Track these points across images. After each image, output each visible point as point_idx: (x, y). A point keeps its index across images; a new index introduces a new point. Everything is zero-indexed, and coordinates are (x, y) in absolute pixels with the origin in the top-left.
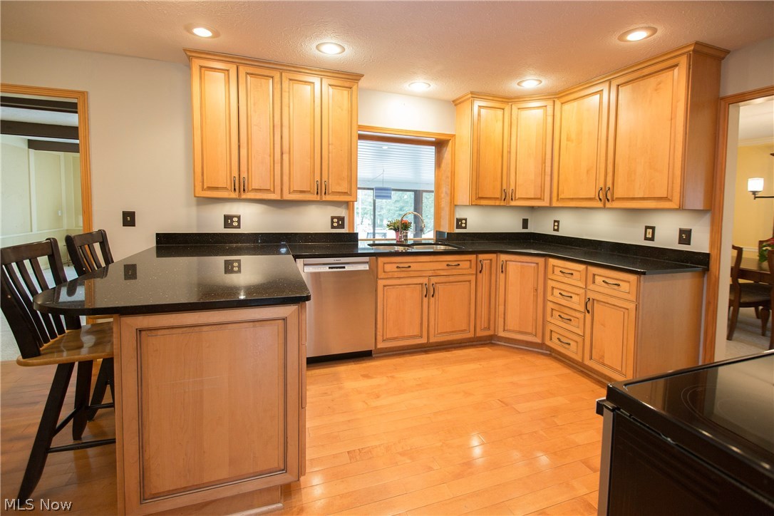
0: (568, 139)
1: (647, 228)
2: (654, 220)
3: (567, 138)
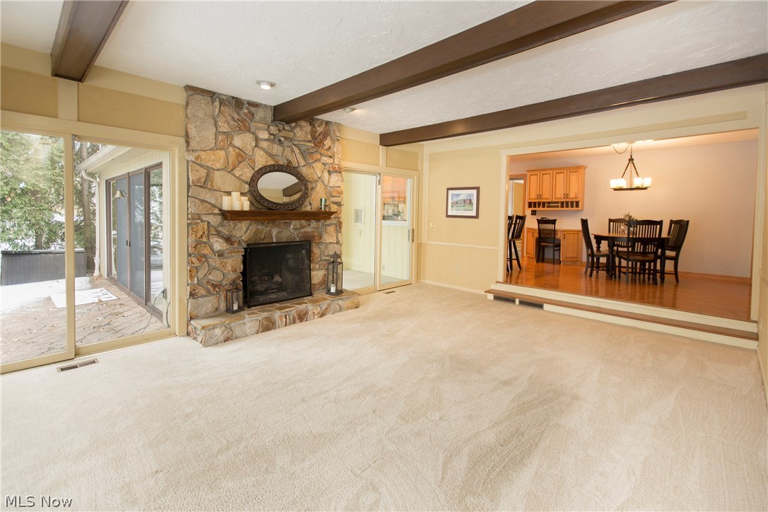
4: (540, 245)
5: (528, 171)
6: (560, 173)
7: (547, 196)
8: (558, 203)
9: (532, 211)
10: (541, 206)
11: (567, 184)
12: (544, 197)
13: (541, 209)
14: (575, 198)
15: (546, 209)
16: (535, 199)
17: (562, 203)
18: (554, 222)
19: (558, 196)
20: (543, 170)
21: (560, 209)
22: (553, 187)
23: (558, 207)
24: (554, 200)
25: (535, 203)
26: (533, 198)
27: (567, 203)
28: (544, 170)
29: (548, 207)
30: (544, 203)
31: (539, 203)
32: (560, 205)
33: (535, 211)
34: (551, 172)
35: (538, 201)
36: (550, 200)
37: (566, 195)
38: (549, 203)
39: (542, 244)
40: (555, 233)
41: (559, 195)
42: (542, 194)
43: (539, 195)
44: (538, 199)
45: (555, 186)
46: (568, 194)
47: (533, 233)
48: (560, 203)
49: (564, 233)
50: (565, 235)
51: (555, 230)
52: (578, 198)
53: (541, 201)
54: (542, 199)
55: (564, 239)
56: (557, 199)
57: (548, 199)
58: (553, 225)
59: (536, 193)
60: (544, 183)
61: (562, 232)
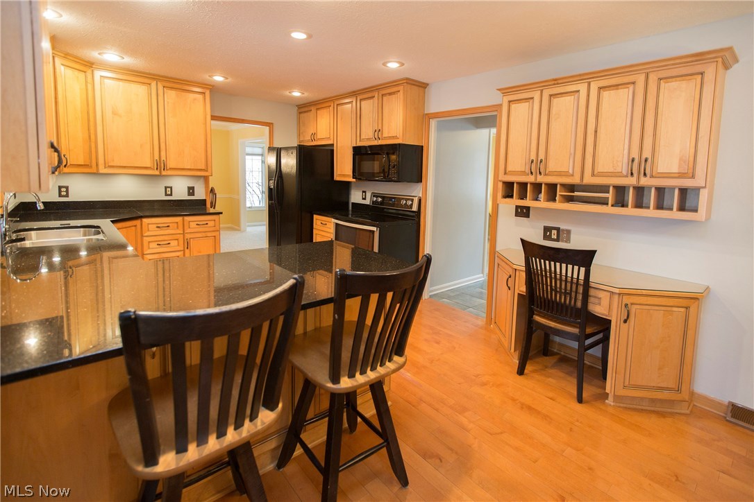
0: (115, 113)
1: (166, 188)
2: (169, 182)
3: (113, 112)
5: (505, 91)
6: (616, 86)
7: (559, 165)
8: (604, 189)
9: (516, 207)
10: (542, 196)
12: (552, 166)
13: (542, 203)
14: (681, 175)
15: (559, 205)
16: (523, 173)
17: (621, 191)
19: (605, 166)
20: (555, 85)
22: (588, 138)
23: (604, 202)
24: (589, 180)
25: (523, 186)
26: (518, 169)
27: (640, 191)
28: (556, 82)
29: (570, 199)
30: (552, 188)
31: (537, 187)
32: (610, 196)
33: (528, 208)
34: (582, 88)
35: (532, 178)
36: (576, 180)
37: (641, 165)
38: (571, 188)
39: (537, 318)
40: (586, 296)
41: (608, 162)
42: (546, 159)
43: (535, 162)
44: (532, 173)
45: (596, 132)
46: (649, 161)
47: (510, 277)
48: (611, 189)
49: (626, 300)
50: (633, 309)
51: (592, 285)
52: (693, 177)
53: (540, 179)
54: (545, 175)
55: (625, 321)
56: (602, 175)
57: (566, 174)
58: (583, 270)
59: (527, 156)
60: (553, 124)
61: (616, 297)
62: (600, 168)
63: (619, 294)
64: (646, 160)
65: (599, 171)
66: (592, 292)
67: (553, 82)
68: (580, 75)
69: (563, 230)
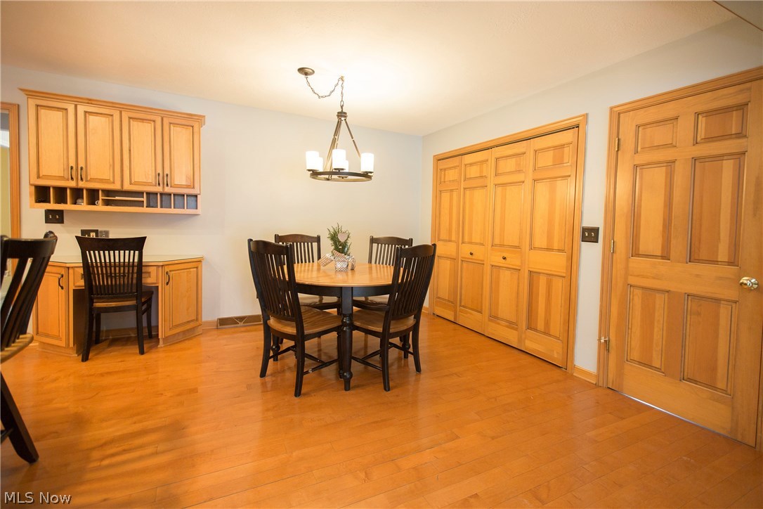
4: (91, 309)
5: (30, 93)
6: (142, 120)
7: (100, 174)
8: (140, 194)
9: (48, 212)
10: (83, 200)
11: (163, 148)
12: (93, 173)
13: (82, 206)
14: (188, 187)
15: (99, 208)
16: (62, 178)
17: (151, 196)
18: (137, 244)
19: (138, 177)
21: (145, 209)
22: (121, 156)
23: (140, 204)
24: (127, 187)
25: (61, 190)
26: (55, 173)
27: (164, 196)
29: (107, 203)
30: (94, 193)
31: (77, 194)
32: (144, 199)
33: (61, 213)
35: (72, 184)
36: (117, 187)
37: (163, 178)
38: (108, 192)
40: (140, 273)
41: (142, 175)
42: (86, 167)
43: (74, 168)
44: (72, 178)
45: (130, 150)
46: (169, 176)
47: (62, 276)
48: (145, 194)
49: (167, 269)
50: (171, 274)
51: (144, 264)
52: (194, 188)
53: (82, 184)
54: (87, 181)
55: (167, 284)
56: (137, 183)
57: (106, 181)
58: (137, 252)
59: (65, 162)
60: (91, 138)
61: (161, 268)
62: (136, 178)
63: (162, 266)
64: (167, 175)
65: (136, 180)
66: (144, 269)
67: (87, 101)
68: (113, 103)
69: (101, 232)
